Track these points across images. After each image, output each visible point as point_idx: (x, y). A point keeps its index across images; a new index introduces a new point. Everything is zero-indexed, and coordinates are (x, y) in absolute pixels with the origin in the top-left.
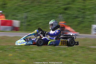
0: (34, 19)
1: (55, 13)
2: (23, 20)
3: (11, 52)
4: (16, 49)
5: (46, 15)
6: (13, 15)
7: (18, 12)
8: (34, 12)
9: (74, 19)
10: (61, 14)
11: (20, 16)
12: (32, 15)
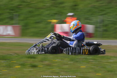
3: (83, 64)
11: (94, 19)
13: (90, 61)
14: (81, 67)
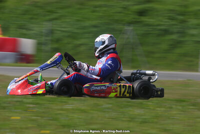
0: (69, 36)
1: (117, 21)
2: (43, 39)
3: (16, 112)
4: (28, 105)
5: (95, 26)
6: (21, 27)
7: (32, 18)
8: (68, 20)
9: (159, 35)
10: (130, 23)
11: (36, 28)
12: (63, 26)
13: (29, 108)
14: (13, 118)
